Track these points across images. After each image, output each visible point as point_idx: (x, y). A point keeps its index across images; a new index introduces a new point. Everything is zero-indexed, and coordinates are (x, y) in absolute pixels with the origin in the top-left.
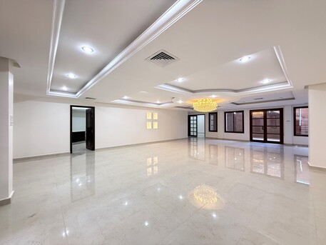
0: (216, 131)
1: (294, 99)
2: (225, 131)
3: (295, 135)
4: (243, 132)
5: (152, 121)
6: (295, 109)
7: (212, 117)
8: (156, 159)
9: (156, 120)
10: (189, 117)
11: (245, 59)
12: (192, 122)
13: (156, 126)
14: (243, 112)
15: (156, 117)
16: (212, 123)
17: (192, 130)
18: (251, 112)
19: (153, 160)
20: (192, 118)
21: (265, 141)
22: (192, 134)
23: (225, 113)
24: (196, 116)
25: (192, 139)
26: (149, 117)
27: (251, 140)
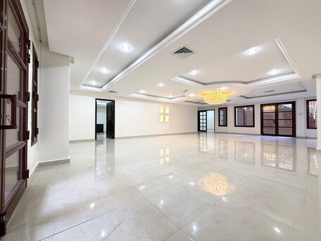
0: (226, 126)
1: (306, 91)
2: (235, 126)
3: (308, 128)
4: (254, 126)
5: (164, 114)
6: (308, 102)
7: (222, 112)
8: (167, 150)
9: (167, 114)
10: (199, 112)
11: (252, 51)
12: (201, 117)
13: (167, 119)
14: (253, 106)
15: (167, 111)
16: (222, 118)
17: (201, 125)
18: (262, 106)
19: (164, 151)
20: (201, 113)
21: (277, 134)
22: (201, 129)
23: (235, 108)
24: (206, 111)
25: (201, 134)
26: (162, 111)
27: (262, 134)
